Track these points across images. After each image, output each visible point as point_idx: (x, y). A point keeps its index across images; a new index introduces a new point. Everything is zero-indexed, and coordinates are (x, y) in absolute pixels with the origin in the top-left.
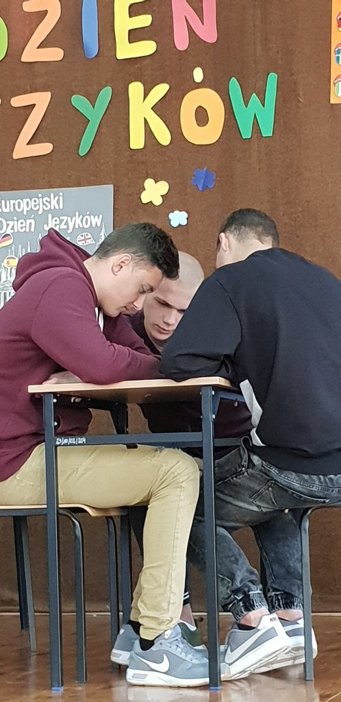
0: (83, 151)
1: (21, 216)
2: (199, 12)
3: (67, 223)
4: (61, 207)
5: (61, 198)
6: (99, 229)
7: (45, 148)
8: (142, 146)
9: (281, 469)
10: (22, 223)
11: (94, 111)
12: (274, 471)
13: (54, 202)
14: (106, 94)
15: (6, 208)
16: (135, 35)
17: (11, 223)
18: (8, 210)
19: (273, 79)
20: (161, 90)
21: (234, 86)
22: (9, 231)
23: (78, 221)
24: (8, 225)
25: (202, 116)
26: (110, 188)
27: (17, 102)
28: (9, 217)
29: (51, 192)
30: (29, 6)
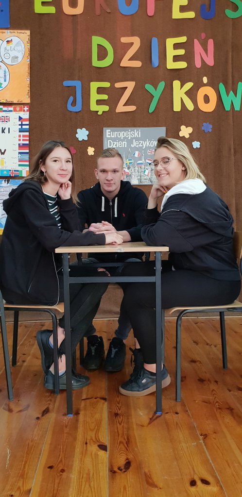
0: (151, 110)
1: (120, 140)
2: (206, 51)
3: (142, 144)
4: (140, 136)
5: (140, 132)
7: (132, 108)
8: (179, 110)
10: (120, 143)
11: (156, 92)
13: (136, 134)
14: (162, 85)
15: (113, 135)
16: (176, 58)
17: (115, 143)
18: (114, 137)
19: (240, 85)
20: (189, 85)
21: (222, 87)
23: (148, 143)
24: (114, 144)
25: (207, 99)
26: (164, 129)
27: (118, 85)
28: (114, 140)
29: (135, 129)
30: (124, 40)
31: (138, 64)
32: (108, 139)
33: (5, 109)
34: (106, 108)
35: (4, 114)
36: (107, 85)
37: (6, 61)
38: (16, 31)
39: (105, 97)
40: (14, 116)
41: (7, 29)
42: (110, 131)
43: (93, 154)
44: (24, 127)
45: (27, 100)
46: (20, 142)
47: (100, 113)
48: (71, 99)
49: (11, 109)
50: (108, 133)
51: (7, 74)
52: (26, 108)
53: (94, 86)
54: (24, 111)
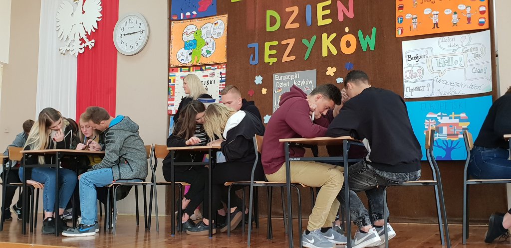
0: (306, 58)
1: (284, 81)
2: (347, 8)
3: (300, 83)
4: (298, 78)
5: (298, 75)
6: (311, 85)
7: (293, 58)
8: (326, 55)
9: (380, 170)
10: (285, 84)
11: (309, 44)
12: (377, 171)
13: (296, 76)
14: (314, 38)
15: (280, 79)
16: (324, 17)
17: (281, 84)
19: (374, 29)
20: (333, 36)
21: (360, 33)
22: (281, 87)
23: (304, 82)
25: (348, 44)
26: (315, 71)
27: (283, 42)
28: (280, 82)
29: (295, 73)
30: (288, 10)
31: (297, 25)
32: (277, 81)
33: (212, 68)
34: (275, 60)
35: (212, 71)
36: (276, 43)
37: (214, 36)
38: (220, 16)
39: (275, 52)
40: (217, 72)
41: (215, 15)
42: (277, 75)
43: (266, 93)
44: (223, 79)
45: (225, 61)
46: (220, 89)
47: (271, 64)
48: (252, 56)
49: (216, 67)
50: (276, 78)
51: (214, 44)
52: (224, 66)
53: (267, 45)
54: (223, 68)
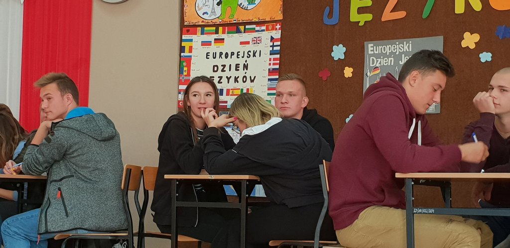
0: (425, 16)
1: (384, 56)
4: (410, 50)
5: (410, 44)
7: (401, 14)
10: (386, 60)
13: (406, 47)
15: (376, 51)
17: (379, 60)
18: (378, 52)
22: (378, 65)
24: (377, 61)
26: (441, 38)
28: (378, 56)
29: (405, 42)
32: (371, 55)
33: (258, 28)
34: (369, 17)
35: (256, 35)
39: (369, 3)
40: (266, 36)
42: (372, 45)
43: (351, 75)
44: (275, 48)
45: (280, 17)
46: (270, 67)
47: (361, 24)
48: (328, 9)
49: (264, 28)
50: (370, 49)
52: (278, 27)
54: (276, 29)
